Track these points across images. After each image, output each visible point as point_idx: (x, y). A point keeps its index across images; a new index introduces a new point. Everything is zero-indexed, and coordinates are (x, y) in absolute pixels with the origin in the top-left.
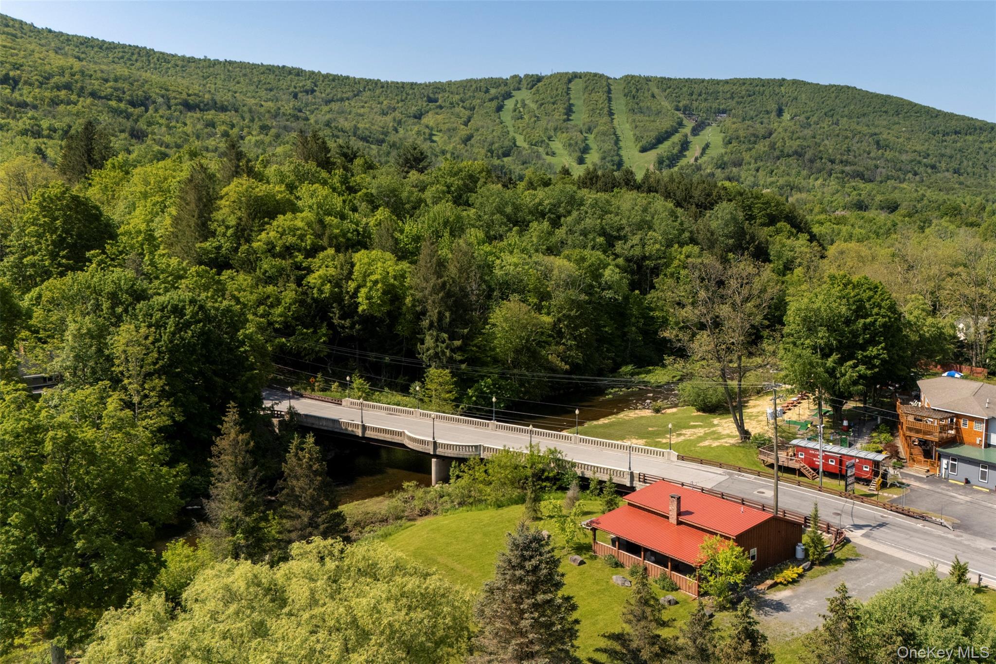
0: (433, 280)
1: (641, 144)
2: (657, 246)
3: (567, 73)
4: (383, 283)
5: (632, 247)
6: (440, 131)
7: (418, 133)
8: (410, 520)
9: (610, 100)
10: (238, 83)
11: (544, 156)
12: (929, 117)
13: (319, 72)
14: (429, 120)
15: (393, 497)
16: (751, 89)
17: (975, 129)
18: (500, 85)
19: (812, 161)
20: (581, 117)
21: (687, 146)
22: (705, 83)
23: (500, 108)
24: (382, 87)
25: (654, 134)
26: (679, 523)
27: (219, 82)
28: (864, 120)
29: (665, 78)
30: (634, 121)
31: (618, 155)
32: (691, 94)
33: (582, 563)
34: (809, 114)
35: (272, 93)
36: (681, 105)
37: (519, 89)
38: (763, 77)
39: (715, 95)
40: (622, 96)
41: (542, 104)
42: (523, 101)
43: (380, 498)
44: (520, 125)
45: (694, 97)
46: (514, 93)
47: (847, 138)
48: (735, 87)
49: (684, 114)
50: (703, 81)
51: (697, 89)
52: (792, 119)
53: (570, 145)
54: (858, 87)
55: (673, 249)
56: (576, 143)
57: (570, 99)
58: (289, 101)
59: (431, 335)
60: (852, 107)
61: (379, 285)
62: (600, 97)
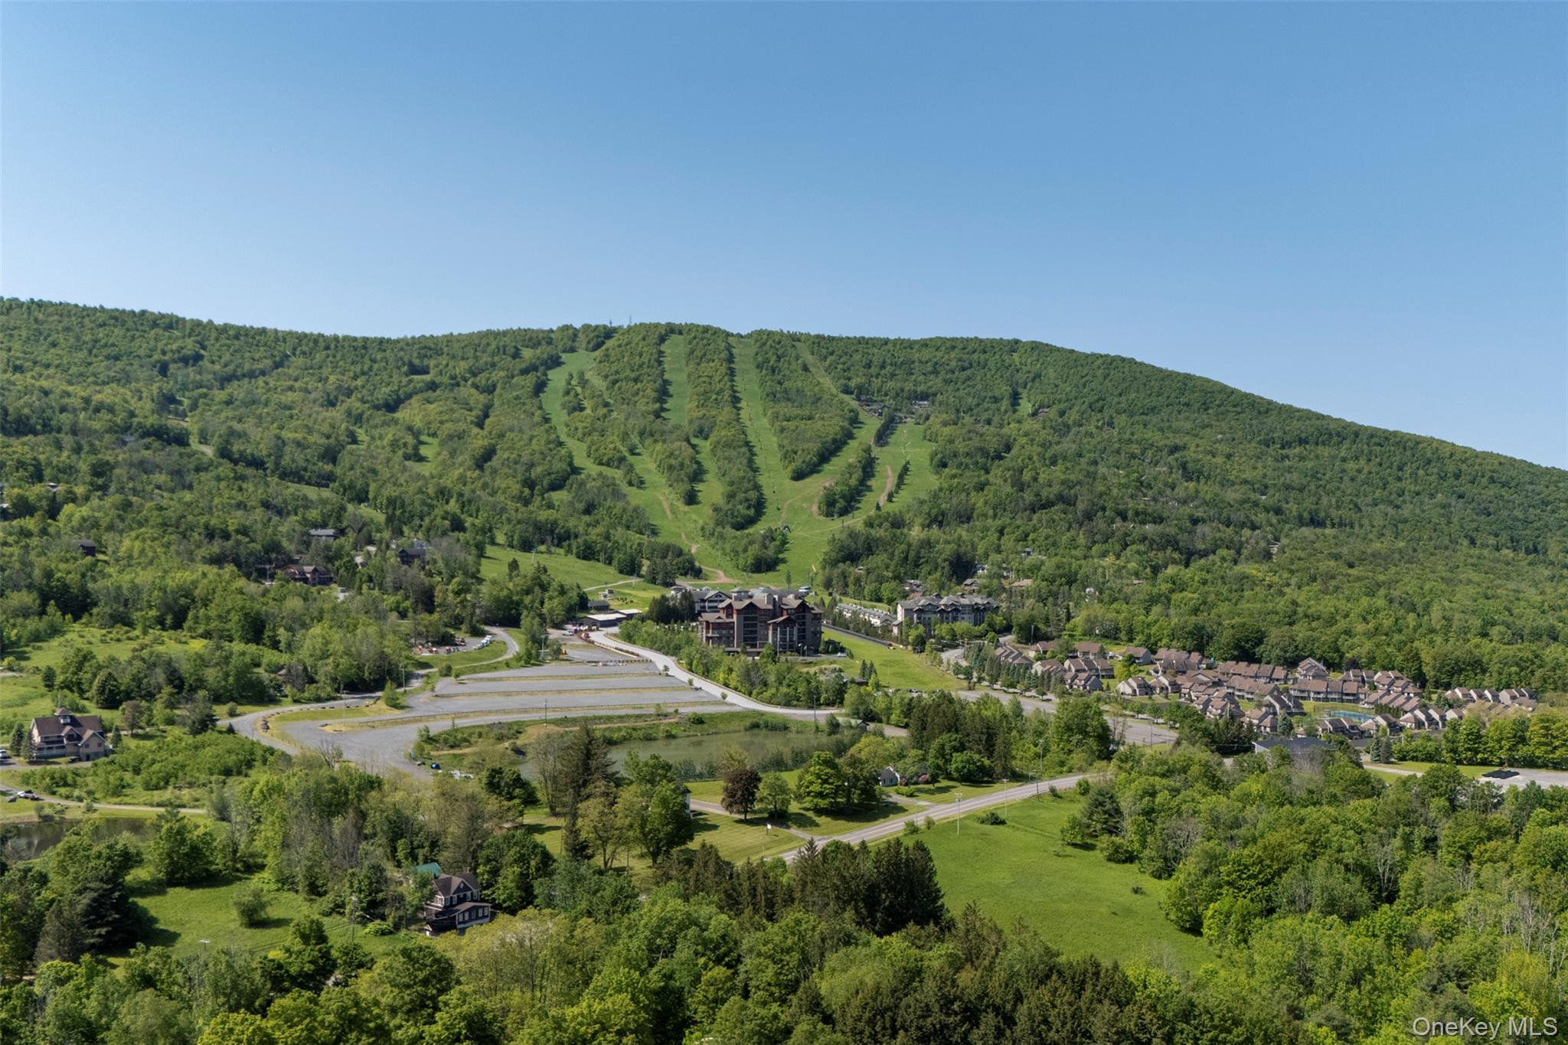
1: (793, 466)
3: (657, 326)
6: (434, 435)
7: (394, 444)
9: (732, 373)
10: (54, 345)
11: (625, 488)
12: (1255, 413)
13: (210, 322)
14: (411, 413)
16: (965, 356)
17: (1330, 434)
18: (539, 343)
19: (1089, 516)
20: (683, 410)
21: (872, 467)
22: (890, 346)
23: (540, 387)
24: (327, 348)
25: (815, 447)
27: (16, 346)
28: (1154, 419)
29: (823, 337)
30: (776, 416)
31: (757, 487)
32: (869, 366)
34: (1063, 406)
35: (119, 365)
36: (853, 384)
37: (573, 350)
38: (983, 337)
39: (908, 366)
40: (752, 366)
41: (615, 382)
42: (582, 375)
44: (580, 425)
45: (873, 370)
46: (564, 357)
47: (1133, 456)
48: (939, 354)
49: (858, 399)
50: (886, 342)
51: (877, 356)
52: (1036, 413)
53: (671, 468)
54: (1138, 359)
56: (682, 465)
57: (663, 371)
58: (151, 380)
60: (1133, 395)
62: (715, 368)
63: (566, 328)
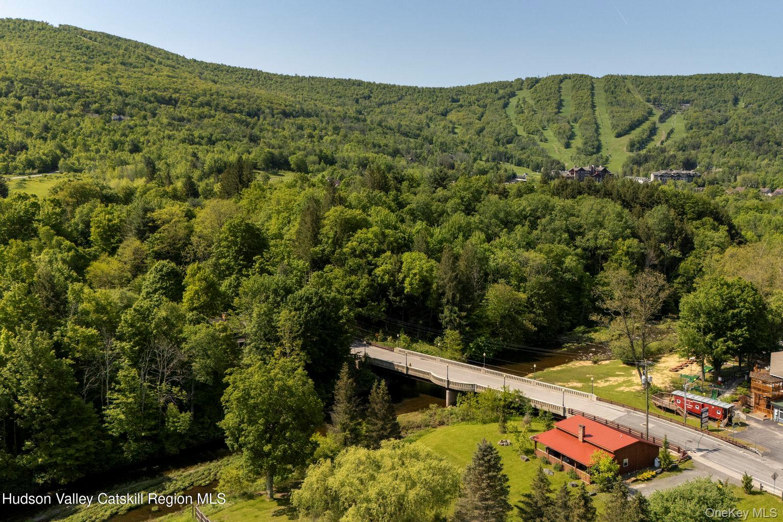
0: (450, 274)
1: (616, 131)
2: (606, 240)
3: (559, 76)
4: (420, 276)
5: (588, 240)
6: (461, 125)
7: (444, 127)
8: (433, 427)
9: (593, 95)
10: (318, 93)
11: (539, 143)
13: (374, 83)
14: (452, 116)
15: (424, 412)
16: (711, 83)
18: (507, 87)
19: (760, 144)
20: (569, 110)
21: (655, 132)
23: (506, 105)
24: (419, 92)
25: (627, 123)
26: (584, 441)
27: (305, 93)
29: (638, 77)
30: (612, 112)
31: (598, 140)
32: (660, 89)
33: (527, 460)
34: (761, 102)
35: (341, 100)
36: (651, 97)
37: (521, 89)
38: (722, 73)
39: (681, 88)
40: (602, 92)
41: (539, 101)
42: (524, 98)
43: (417, 413)
44: (521, 118)
45: (663, 91)
46: (517, 92)
48: (697, 82)
49: (654, 104)
50: (670, 77)
51: (665, 84)
52: (746, 107)
53: (559, 133)
55: (618, 242)
56: (564, 132)
57: (561, 95)
58: (352, 105)
59: (448, 308)
61: (417, 276)
62: (585, 93)
63: (519, 79)
